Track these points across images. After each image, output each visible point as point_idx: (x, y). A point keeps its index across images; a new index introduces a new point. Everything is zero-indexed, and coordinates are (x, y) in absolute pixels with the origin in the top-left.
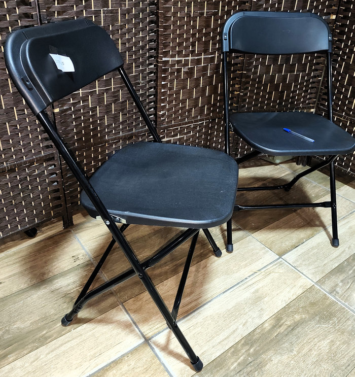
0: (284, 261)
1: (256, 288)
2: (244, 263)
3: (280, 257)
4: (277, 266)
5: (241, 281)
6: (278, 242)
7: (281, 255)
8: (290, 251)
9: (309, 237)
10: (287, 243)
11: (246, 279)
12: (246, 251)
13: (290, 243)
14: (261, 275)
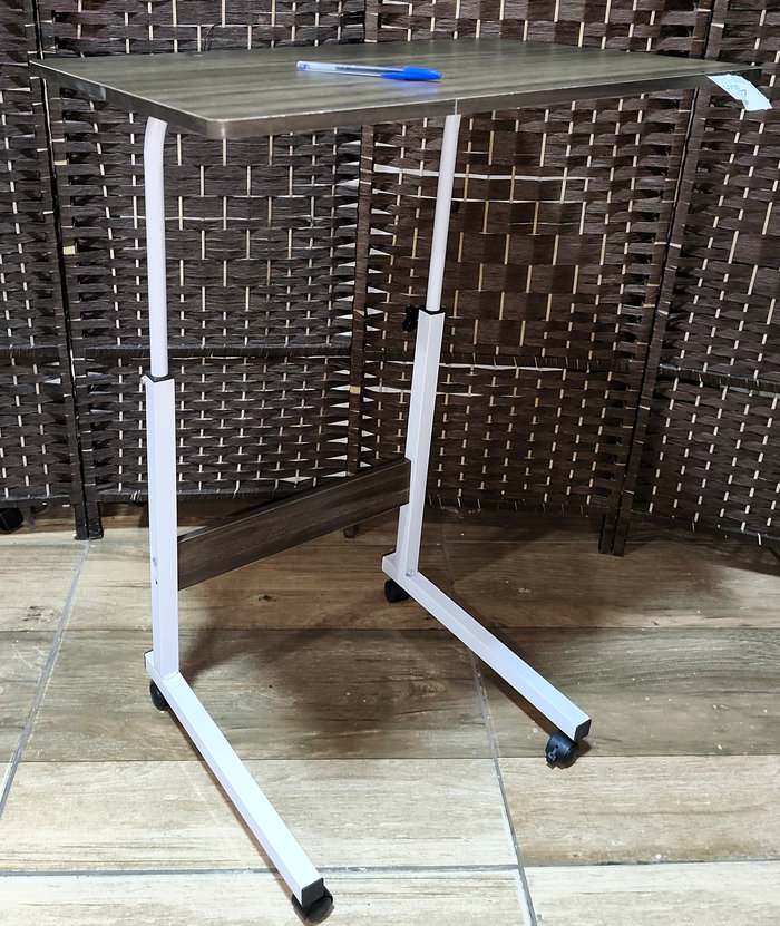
0: (519, 883)
1: (353, 909)
2: (392, 825)
3: (520, 867)
4: (482, 884)
5: (334, 870)
6: (561, 819)
7: (526, 859)
8: (572, 864)
9: (685, 855)
10: (587, 838)
11: (355, 869)
12: (436, 794)
13: (598, 840)
14: (405, 884)
